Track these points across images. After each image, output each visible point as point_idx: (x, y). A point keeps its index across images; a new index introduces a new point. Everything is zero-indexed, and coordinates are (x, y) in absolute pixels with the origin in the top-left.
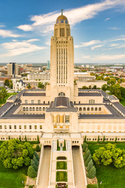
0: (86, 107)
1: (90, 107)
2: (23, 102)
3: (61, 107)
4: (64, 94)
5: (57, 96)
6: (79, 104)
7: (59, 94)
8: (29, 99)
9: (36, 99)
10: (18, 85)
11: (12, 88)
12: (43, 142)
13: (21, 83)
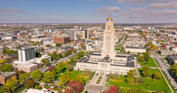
0: (118, 62)
1: (120, 62)
2: (91, 58)
3: (105, 60)
4: (109, 56)
5: (106, 56)
6: (116, 60)
7: (107, 55)
8: (94, 57)
9: (97, 57)
10: (89, 48)
11: (85, 49)
12: (96, 72)
13: (91, 47)
